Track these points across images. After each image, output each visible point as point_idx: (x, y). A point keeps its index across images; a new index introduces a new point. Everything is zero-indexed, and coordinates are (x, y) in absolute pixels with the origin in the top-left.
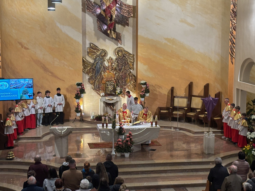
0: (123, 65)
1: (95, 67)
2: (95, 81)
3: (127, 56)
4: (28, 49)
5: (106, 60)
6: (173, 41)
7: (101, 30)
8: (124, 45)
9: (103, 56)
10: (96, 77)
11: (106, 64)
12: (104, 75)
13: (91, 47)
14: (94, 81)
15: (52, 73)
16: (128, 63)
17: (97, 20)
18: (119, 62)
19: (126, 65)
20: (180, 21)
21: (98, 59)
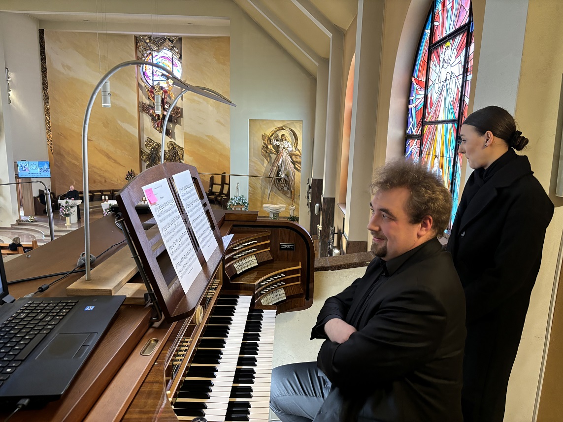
0: (173, 156)
1: (151, 157)
3: (177, 148)
4: (92, 141)
6: (212, 138)
7: (154, 127)
8: (175, 140)
9: (158, 148)
13: (148, 141)
15: (115, 160)
16: (178, 155)
17: (151, 119)
18: (170, 153)
20: (216, 121)
21: (153, 151)
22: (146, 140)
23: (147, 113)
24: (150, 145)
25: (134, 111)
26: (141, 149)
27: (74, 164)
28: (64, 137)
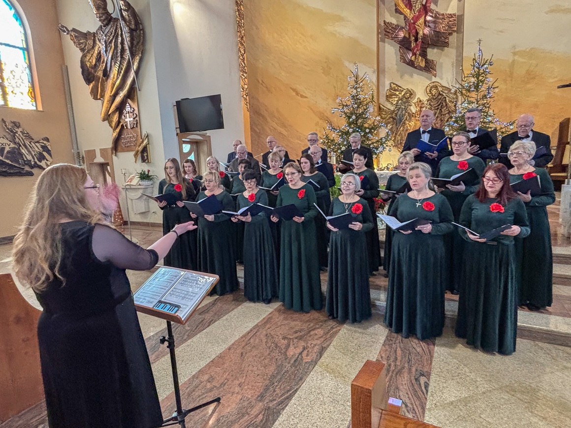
0: (438, 108)
1: (396, 115)
2: (396, 134)
3: (445, 93)
4: (306, 97)
5: (413, 104)
7: (405, 62)
9: (408, 98)
10: (397, 129)
11: (413, 109)
12: (410, 125)
13: (391, 88)
14: (394, 134)
16: (446, 105)
17: (400, 47)
18: (432, 104)
19: (444, 107)
21: (401, 103)
22: (388, 87)
23: (393, 39)
24: (395, 95)
25: (371, 40)
26: (379, 104)
27: (280, 133)
28: (267, 88)
